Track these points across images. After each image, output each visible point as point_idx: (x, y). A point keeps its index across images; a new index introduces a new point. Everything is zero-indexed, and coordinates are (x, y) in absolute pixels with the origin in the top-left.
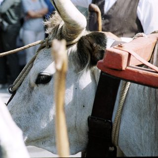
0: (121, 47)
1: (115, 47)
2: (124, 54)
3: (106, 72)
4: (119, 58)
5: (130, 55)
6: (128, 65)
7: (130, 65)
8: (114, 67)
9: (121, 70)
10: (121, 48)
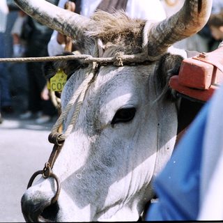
0: (204, 57)
1: (195, 57)
2: (208, 67)
3: (183, 92)
4: (200, 72)
5: (215, 68)
6: (212, 83)
7: (216, 83)
8: (194, 85)
9: (203, 90)
10: (203, 59)
